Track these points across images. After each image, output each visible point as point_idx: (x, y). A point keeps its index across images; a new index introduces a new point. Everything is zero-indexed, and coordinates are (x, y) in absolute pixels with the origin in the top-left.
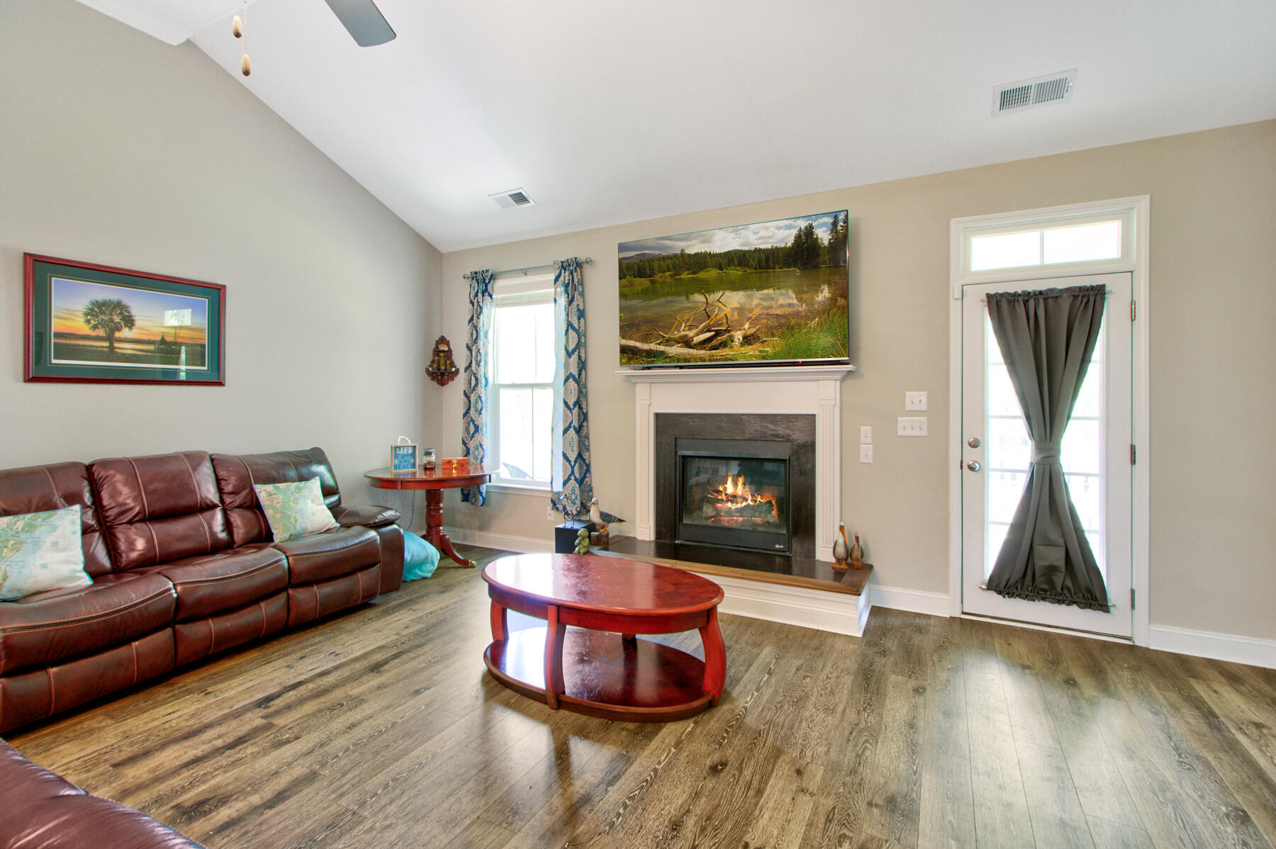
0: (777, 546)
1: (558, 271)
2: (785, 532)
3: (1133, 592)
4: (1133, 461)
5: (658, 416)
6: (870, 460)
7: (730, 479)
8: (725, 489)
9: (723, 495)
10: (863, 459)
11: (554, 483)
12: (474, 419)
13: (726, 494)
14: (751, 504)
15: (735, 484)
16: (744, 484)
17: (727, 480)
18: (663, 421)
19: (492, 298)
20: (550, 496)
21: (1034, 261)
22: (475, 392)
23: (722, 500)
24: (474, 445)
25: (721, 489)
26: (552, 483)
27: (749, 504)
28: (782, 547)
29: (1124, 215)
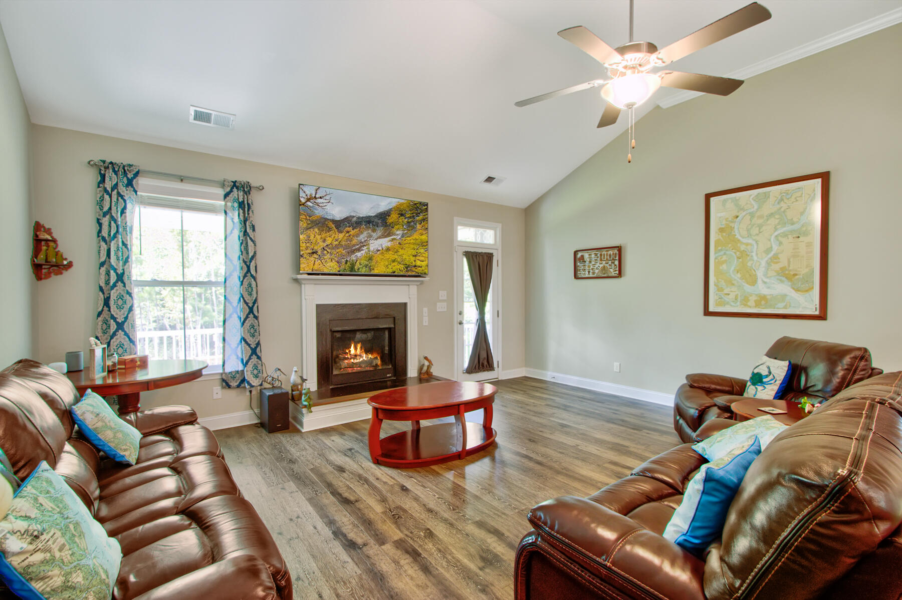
0: (388, 375)
1: (229, 189)
2: (391, 367)
3: (498, 362)
4: (498, 316)
5: (318, 306)
6: (427, 324)
7: (353, 345)
8: (350, 351)
9: (349, 355)
10: (424, 324)
11: (226, 365)
12: (115, 316)
13: (350, 354)
14: (365, 359)
15: (356, 349)
16: (361, 348)
17: (351, 346)
18: (321, 309)
19: (136, 194)
20: (219, 377)
21: (473, 240)
22: (115, 288)
23: (348, 358)
24: (116, 344)
25: (347, 351)
26: (224, 366)
27: (364, 360)
28: (390, 375)
29: (494, 229)
